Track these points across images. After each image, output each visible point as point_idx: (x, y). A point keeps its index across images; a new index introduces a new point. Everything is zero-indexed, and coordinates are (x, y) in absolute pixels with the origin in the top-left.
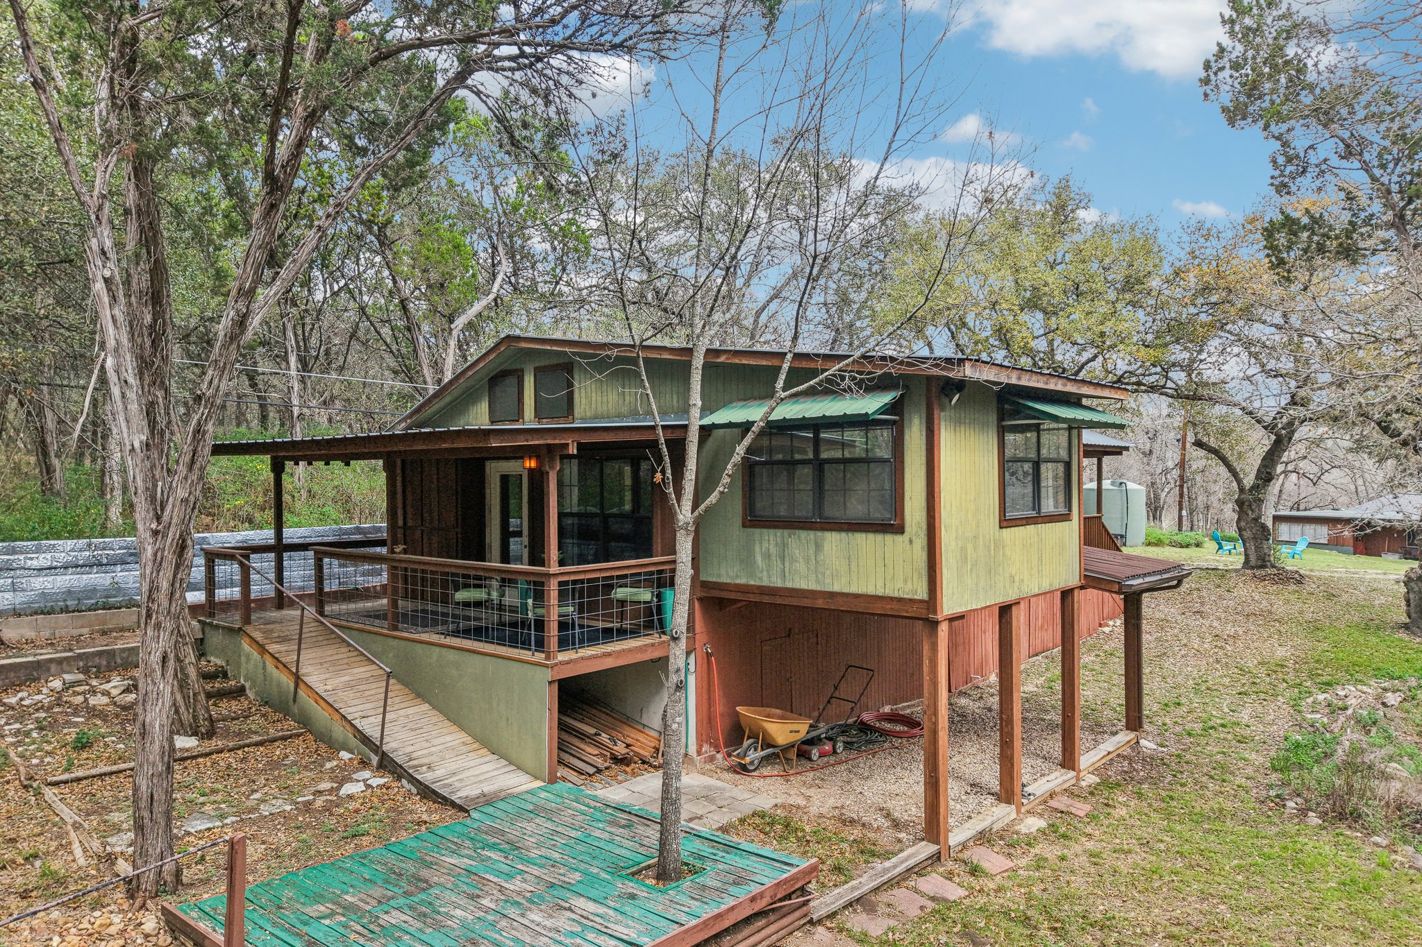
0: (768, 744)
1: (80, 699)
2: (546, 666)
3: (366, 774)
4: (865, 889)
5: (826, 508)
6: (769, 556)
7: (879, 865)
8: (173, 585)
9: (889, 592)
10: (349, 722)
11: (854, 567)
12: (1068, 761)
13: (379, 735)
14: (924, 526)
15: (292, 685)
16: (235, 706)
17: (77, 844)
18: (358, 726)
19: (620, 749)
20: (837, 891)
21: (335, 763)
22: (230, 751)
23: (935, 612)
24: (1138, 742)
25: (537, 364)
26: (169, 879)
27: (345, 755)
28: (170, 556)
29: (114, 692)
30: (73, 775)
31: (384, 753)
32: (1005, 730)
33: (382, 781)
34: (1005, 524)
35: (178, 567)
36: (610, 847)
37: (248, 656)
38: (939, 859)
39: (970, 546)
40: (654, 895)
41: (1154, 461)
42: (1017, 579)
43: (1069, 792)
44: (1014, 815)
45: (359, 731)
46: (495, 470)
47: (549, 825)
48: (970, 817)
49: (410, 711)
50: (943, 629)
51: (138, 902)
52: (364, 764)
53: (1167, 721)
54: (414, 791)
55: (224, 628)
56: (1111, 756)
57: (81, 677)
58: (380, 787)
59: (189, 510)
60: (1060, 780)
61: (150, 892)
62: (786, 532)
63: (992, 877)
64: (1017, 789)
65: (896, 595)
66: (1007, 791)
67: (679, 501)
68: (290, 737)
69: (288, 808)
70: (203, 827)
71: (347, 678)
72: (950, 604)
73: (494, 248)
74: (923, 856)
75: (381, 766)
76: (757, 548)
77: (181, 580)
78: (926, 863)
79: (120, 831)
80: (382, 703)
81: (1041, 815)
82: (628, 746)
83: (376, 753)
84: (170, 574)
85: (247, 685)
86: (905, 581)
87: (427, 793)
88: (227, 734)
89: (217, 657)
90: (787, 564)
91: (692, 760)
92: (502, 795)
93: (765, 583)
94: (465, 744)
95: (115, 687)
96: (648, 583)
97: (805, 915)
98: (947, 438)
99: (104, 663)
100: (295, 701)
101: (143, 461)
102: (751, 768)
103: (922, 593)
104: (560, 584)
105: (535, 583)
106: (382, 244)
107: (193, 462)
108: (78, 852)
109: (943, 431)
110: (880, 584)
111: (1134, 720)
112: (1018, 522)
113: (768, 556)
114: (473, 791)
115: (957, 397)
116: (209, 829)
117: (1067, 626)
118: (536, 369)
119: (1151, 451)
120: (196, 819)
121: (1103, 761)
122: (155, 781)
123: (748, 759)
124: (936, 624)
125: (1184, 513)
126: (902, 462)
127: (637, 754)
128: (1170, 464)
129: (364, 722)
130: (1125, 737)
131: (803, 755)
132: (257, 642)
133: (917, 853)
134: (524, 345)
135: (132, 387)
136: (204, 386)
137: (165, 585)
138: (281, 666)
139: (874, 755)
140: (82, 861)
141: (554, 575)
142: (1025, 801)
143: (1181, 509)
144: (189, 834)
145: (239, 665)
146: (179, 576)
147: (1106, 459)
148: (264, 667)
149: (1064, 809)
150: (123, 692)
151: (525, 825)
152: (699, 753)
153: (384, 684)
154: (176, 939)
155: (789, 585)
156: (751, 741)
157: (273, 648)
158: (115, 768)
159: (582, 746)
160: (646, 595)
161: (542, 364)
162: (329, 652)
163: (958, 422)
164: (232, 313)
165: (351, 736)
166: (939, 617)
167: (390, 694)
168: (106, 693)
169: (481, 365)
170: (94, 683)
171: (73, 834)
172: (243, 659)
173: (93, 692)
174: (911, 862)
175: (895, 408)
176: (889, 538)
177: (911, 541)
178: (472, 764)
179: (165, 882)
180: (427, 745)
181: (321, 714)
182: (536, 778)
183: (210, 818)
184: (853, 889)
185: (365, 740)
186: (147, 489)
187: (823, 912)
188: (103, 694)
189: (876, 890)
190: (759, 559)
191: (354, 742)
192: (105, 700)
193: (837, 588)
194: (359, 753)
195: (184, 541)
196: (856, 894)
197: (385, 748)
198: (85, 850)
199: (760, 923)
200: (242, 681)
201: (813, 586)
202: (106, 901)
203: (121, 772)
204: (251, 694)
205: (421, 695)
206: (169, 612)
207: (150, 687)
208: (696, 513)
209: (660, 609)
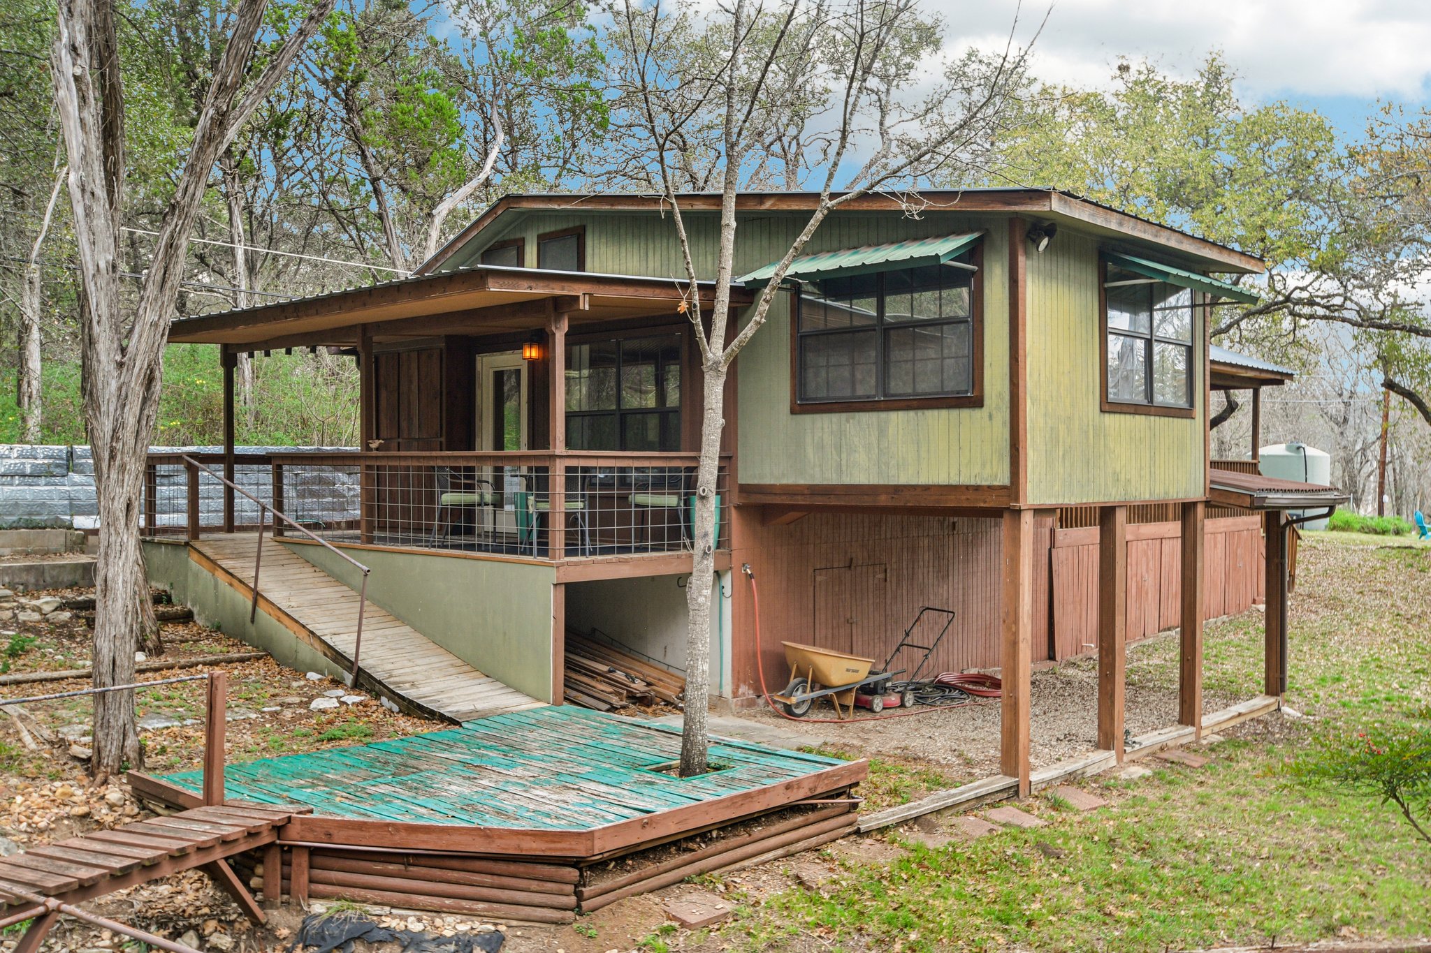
0: (819, 682)
1: (9, 614)
2: (551, 566)
3: (340, 692)
4: (924, 809)
5: (892, 384)
6: (823, 447)
7: (943, 792)
8: (139, 422)
9: (964, 480)
10: (319, 638)
11: (923, 454)
12: (1187, 716)
13: (354, 651)
14: (1007, 397)
15: (250, 604)
16: (182, 631)
17: (26, 733)
18: (329, 642)
19: (639, 686)
20: (890, 810)
21: (302, 683)
22: (181, 668)
23: (1017, 499)
24: (1279, 709)
25: (541, 231)
26: (132, 755)
27: (313, 676)
28: (137, 390)
29: (47, 608)
30: (12, 677)
31: (360, 669)
32: (1106, 661)
33: (358, 699)
34: (1107, 408)
35: (145, 400)
36: (625, 751)
37: (196, 576)
38: (1017, 793)
39: (1062, 428)
40: (676, 783)
41: (1350, 433)
42: (1122, 477)
43: (1186, 747)
44: (1113, 762)
45: (330, 647)
46: (488, 364)
47: (555, 735)
48: (1059, 760)
49: (388, 632)
50: (1027, 520)
51: (100, 777)
52: (336, 683)
53: (1321, 694)
54: (396, 708)
55: (167, 544)
56: (1241, 719)
57: (8, 592)
58: (357, 705)
59: (158, 336)
60: (1175, 734)
61: (112, 767)
62: (844, 416)
63: (1077, 812)
64: (1119, 733)
65: (973, 483)
66: (1106, 735)
67: (708, 337)
68: (249, 659)
69: (253, 716)
70: (161, 725)
71: (312, 597)
72: (1035, 493)
73: (488, 120)
74: (997, 786)
75: (357, 686)
76: (808, 440)
77: (148, 416)
78: (1000, 796)
79: (70, 723)
80: (357, 622)
81: (1147, 765)
82: (649, 684)
83: (350, 670)
84: (137, 410)
85: (195, 610)
86: (984, 465)
87: (412, 709)
88: (176, 653)
89: (157, 581)
90: (844, 456)
91: (726, 702)
92: (499, 712)
93: (818, 481)
94: (453, 666)
95: (47, 603)
96: (674, 485)
97: (851, 824)
98: (1034, 291)
99: (32, 580)
100: (253, 621)
101: (108, 284)
102: (798, 711)
103: (1003, 479)
104: (568, 469)
105: (538, 469)
106: (349, 110)
107: (164, 281)
108: (27, 738)
109: (1029, 283)
110: (954, 472)
111: (1276, 684)
112: (1125, 409)
113: (821, 447)
114: (465, 707)
115: (1045, 242)
116: (168, 728)
117: (1188, 550)
118: (539, 237)
119: (1346, 420)
120: (151, 718)
121: (1233, 723)
122: (118, 644)
123: (794, 700)
124: (1017, 513)
125: (1386, 498)
126: (982, 321)
127: (659, 695)
128: (1371, 437)
129: (335, 638)
130: (1261, 701)
131: (863, 706)
132: (208, 558)
133: (991, 783)
134: (526, 206)
135: (99, 199)
136: (179, 196)
137: (131, 421)
138: (235, 582)
139: (951, 710)
140: (33, 746)
141: (561, 457)
142: (1128, 749)
143: (1381, 493)
144: (145, 730)
145: (185, 588)
146: (146, 412)
147: (1265, 390)
148: (216, 587)
149: (1176, 760)
150: (55, 610)
151: (526, 733)
152: (735, 695)
153: (359, 604)
154: (144, 809)
155: (846, 480)
156: (799, 679)
157: (226, 564)
158: (56, 674)
159: (593, 683)
160: (670, 500)
161: (548, 230)
162: (291, 571)
163: (1048, 277)
164: (211, 112)
165: (320, 654)
166: (1022, 505)
167: (365, 615)
168: (38, 609)
169: (474, 234)
170: (23, 600)
171: (20, 725)
172: (190, 579)
173: (23, 608)
174: (983, 791)
175: (973, 253)
176: (965, 413)
177: (991, 417)
178: (463, 684)
179: (128, 759)
180: (410, 664)
181: (286, 636)
182: (539, 700)
183: (168, 718)
184: (910, 809)
185: (338, 657)
186: (112, 315)
187: (873, 824)
188: (33, 611)
189: (938, 812)
190: (810, 451)
191: (325, 661)
192: (36, 616)
193: (903, 480)
194: (330, 673)
195: (152, 371)
196: (914, 813)
197: (360, 664)
198: (35, 737)
199: (799, 820)
200: (189, 606)
201: (874, 480)
202: (65, 776)
203: (62, 679)
204: (200, 620)
205: (399, 618)
206: (135, 452)
207: (113, 539)
208: (729, 350)
209: (688, 516)
